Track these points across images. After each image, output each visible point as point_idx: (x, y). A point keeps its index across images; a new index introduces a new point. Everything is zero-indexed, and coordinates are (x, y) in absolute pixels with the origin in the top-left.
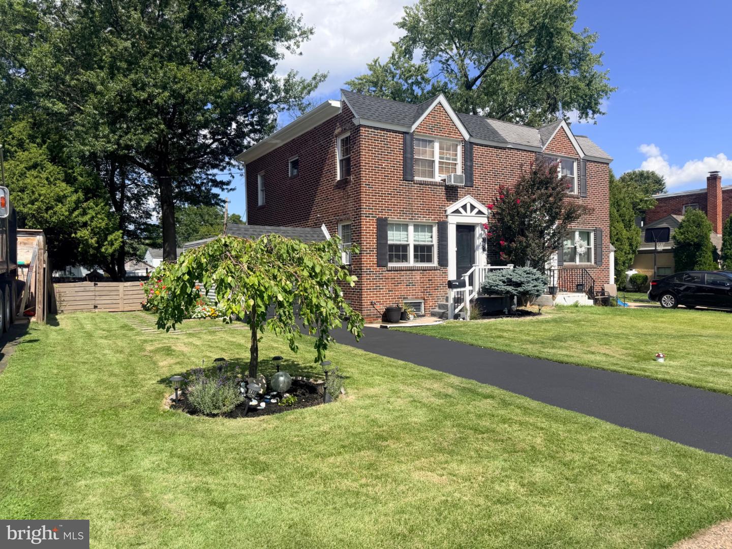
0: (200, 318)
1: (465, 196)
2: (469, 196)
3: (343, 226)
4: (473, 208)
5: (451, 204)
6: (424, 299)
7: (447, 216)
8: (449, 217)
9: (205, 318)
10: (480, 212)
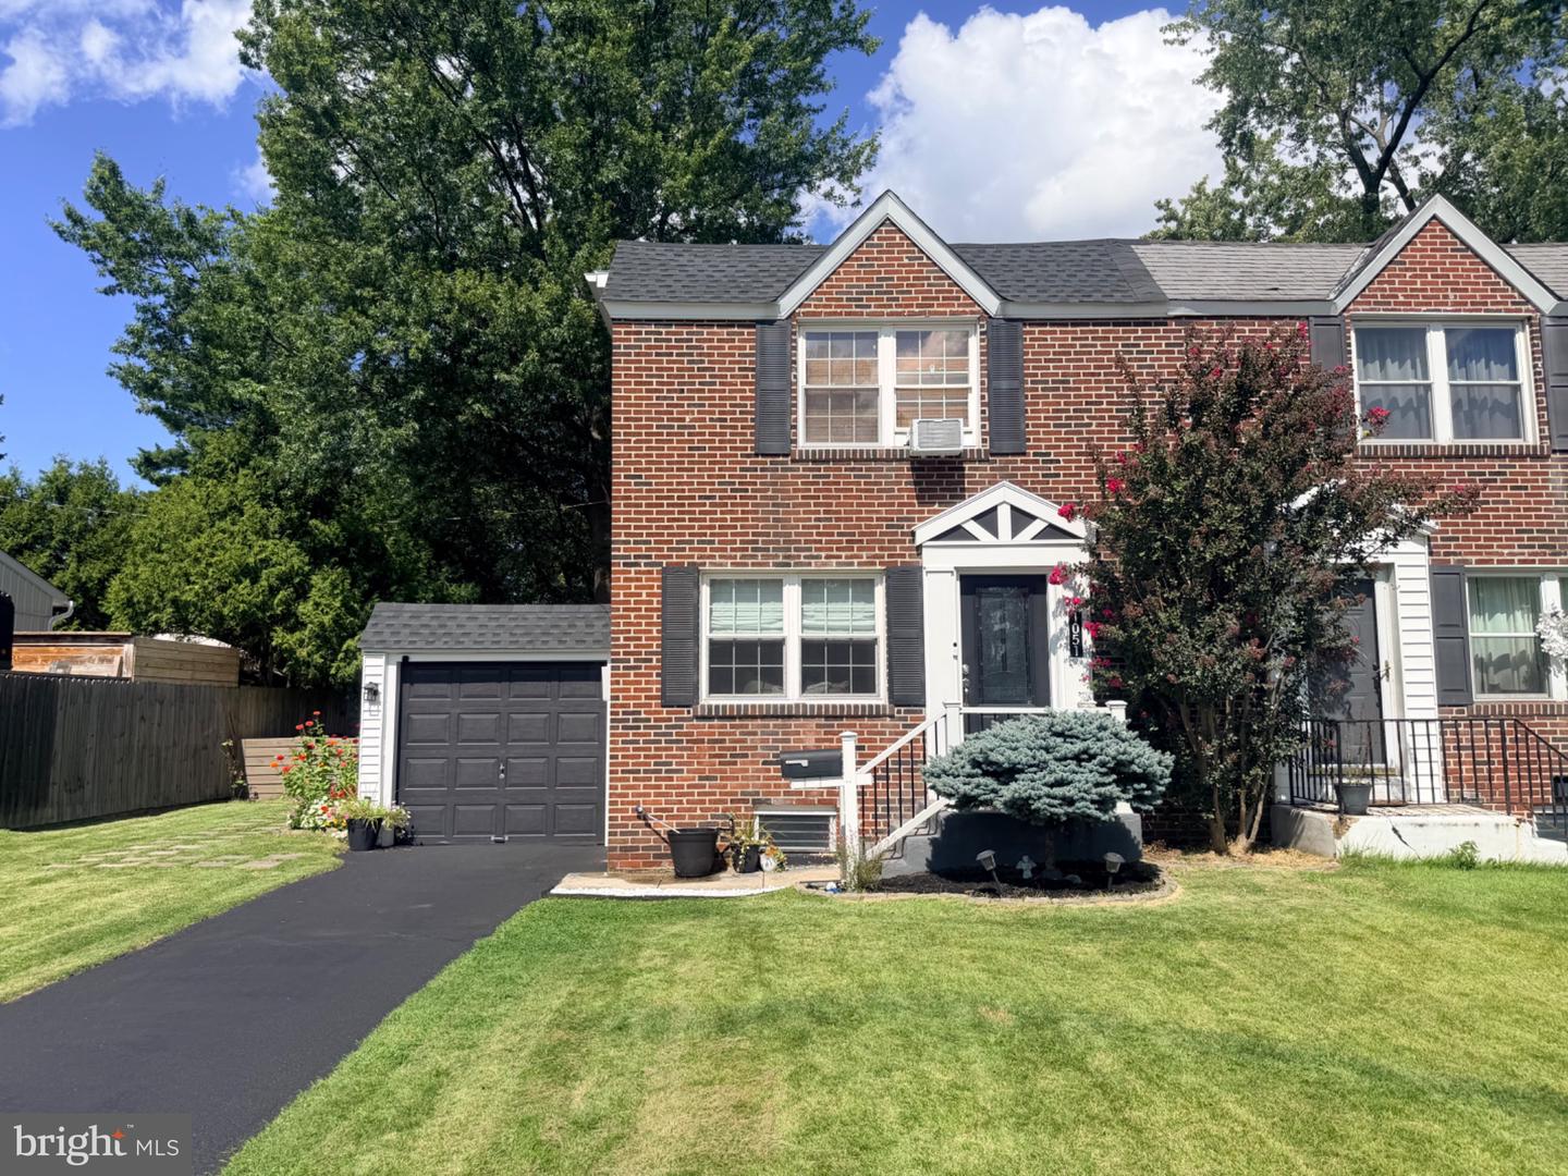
1: (992, 483)
2: (1006, 482)
4: (1021, 518)
5: (936, 512)
7: (919, 548)
8: (924, 550)
10: (1053, 532)
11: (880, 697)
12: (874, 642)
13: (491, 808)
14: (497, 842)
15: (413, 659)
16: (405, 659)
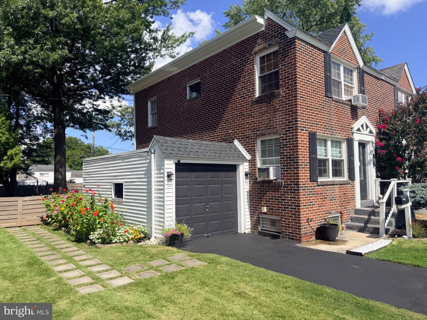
0: (121, 243)
1: (362, 116)
2: (364, 116)
3: (262, 141)
4: (367, 127)
5: (354, 123)
6: (341, 213)
7: (353, 133)
8: (354, 134)
9: (127, 242)
10: (371, 132)
11: (345, 178)
12: (343, 160)
13: (204, 223)
14: (207, 236)
15: (182, 162)
16: (179, 161)
